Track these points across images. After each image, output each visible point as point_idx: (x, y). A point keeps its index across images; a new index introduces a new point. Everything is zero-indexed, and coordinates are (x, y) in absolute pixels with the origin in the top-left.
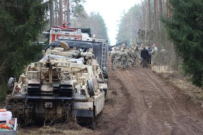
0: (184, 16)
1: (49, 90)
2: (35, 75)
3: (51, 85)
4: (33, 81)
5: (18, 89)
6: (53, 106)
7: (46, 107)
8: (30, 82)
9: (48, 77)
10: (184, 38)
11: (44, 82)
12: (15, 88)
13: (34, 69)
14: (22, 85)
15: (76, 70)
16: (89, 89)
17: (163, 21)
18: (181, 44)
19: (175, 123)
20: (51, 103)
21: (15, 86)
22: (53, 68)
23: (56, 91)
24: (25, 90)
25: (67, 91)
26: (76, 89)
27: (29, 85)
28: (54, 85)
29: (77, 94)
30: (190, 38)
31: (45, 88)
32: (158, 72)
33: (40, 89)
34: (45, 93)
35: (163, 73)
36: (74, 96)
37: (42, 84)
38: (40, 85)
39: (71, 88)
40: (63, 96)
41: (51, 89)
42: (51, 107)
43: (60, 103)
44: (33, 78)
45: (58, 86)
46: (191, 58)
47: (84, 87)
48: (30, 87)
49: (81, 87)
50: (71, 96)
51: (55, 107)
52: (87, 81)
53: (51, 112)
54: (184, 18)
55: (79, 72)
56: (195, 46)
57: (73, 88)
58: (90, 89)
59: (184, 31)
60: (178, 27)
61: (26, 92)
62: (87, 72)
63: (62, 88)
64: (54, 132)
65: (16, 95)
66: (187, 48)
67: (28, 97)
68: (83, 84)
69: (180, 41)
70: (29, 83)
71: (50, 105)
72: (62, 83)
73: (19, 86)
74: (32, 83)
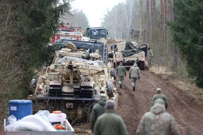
0: (189, 20)
1: (69, 91)
2: (56, 77)
3: (71, 87)
4: (54, 82)
5: (40, 90)
6: (73, 106)
7: (67, 107)
8: (52, 83)
9: (68, 79)
10: (189, 41)
11: (64, 83)
12: (37, 88)
13: (53, 71)
14: (43, 86)
15: (94, 72)
16: (108, 91)
17: (168, 24)
18: (186, 47)
19: (185, 124)
20: (72, 104)
21: (37, 86)
22: (74, 70)
23: (77, 93)
24: (47, 91)
25: (87, 92)
26: (96, 91)
27: (51, 86)
28: (75, 87)
29: (97, 95)
30: (195, 41)
31: (65, 89)
32: (156, 73)
33: (61, 90)
34: (66, 94)
35: (162, 75)
36: (94, 97)
37: (63, 85)
38: (61, 87)
39: (91, 90)
40: (83, 97)
41: (72, 90)
42: (72, 107)
43: (80, 104)
44: (54, 79)
45: (78, 87)
46: (196, 60)
47: (103, 89)
48: (51, 88)
49: (101, 89)
50: (91, 98)
51: (76, 107)
52: (107, 83)
53: (72, 113)
54: (189, 21)
55: (97, 74)
56: (200, 49)
57: (93, 90)
58: (110, 91)
59: (189, 34)
60: (183, 30)
61: (47, 93)
62: (104, 74)
63: (82, 89)
64: (79, 132)
65: (38, 96)
66: (191, 50)
67: (50, 98)
68: (102, 86)
69: (184, 44)
70: (50, 84)
71: (71, 106)
72: (82, 85)
73: (41, 87)
74: (53, 84)
